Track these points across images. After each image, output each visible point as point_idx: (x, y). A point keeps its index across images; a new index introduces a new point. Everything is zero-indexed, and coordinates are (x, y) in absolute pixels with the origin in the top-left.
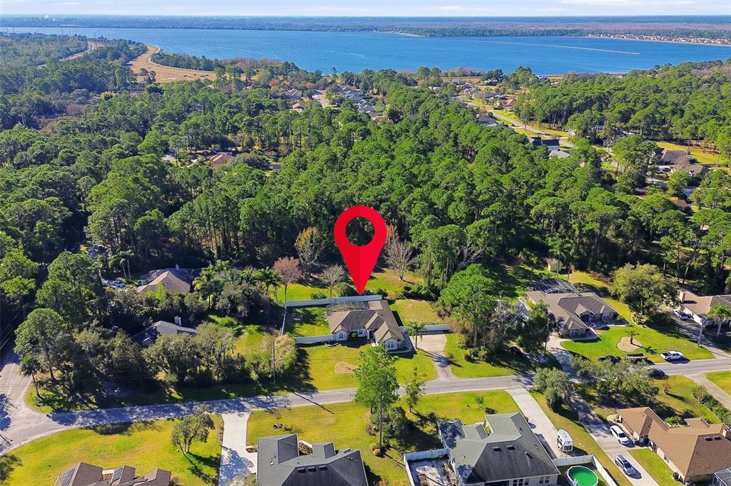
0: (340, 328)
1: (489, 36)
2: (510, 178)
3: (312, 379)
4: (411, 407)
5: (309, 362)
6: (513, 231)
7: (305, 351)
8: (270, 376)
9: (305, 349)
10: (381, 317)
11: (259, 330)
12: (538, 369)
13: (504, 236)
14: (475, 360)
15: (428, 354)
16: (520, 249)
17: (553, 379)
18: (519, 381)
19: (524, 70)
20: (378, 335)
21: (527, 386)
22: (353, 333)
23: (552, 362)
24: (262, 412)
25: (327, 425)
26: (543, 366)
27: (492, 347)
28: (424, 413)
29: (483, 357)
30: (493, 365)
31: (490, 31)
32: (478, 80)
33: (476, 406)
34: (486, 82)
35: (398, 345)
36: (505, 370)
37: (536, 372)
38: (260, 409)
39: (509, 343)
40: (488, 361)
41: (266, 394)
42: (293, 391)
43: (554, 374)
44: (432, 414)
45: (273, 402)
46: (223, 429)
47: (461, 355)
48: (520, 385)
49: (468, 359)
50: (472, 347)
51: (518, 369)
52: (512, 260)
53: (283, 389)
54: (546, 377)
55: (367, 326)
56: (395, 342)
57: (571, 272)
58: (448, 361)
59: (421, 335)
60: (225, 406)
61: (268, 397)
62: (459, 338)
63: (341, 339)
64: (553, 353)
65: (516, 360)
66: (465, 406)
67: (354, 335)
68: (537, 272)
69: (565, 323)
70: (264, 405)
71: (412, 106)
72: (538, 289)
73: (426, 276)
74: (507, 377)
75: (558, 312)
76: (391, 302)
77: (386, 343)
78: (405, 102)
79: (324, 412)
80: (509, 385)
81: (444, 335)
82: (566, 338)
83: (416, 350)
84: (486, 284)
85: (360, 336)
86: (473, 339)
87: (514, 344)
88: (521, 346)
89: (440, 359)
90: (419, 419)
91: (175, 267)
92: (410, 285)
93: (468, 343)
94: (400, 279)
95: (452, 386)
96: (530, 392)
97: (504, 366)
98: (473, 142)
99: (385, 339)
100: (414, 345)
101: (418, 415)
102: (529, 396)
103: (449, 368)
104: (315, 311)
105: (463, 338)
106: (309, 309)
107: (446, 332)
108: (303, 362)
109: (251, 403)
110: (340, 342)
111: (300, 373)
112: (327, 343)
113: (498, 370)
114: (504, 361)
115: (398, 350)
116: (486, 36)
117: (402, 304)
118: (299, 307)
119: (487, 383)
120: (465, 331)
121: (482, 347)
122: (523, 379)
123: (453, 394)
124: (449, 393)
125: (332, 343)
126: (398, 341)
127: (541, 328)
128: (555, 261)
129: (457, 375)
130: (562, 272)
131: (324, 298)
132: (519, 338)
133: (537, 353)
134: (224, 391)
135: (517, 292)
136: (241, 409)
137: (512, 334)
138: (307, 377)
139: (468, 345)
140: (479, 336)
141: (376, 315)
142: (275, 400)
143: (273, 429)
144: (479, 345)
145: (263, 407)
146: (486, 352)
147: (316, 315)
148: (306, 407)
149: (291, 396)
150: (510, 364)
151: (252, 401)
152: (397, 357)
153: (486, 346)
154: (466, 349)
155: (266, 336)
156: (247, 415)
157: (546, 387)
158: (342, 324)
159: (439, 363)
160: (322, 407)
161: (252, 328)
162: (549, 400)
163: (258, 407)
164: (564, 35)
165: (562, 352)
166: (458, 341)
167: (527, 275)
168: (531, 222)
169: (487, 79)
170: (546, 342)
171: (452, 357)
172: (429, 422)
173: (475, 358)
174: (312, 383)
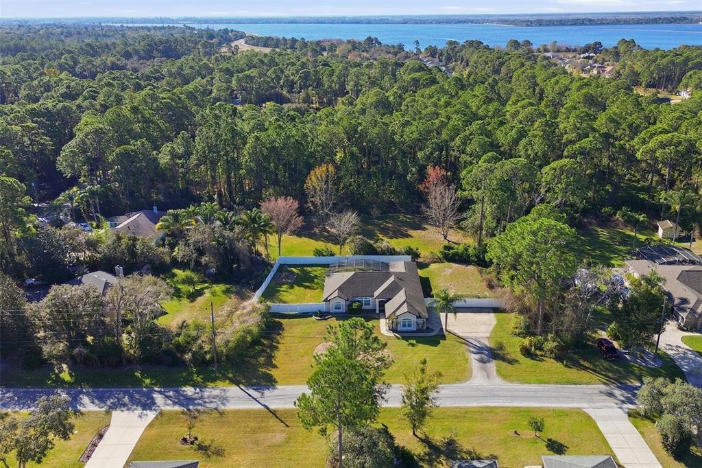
0: (336, 294)
1: (588, 25)
2: (607, 117)
3: (275, 366)
4: (414, 426)
5: (281, 341)
6: (608, 187)
7: (281, 324)
8: (208, 357)
9: (283, 321)
10: (399, 282)
11: (226, 292)
12: (647, 379)
13: (596, 192)
14: (536, 355)
15: (464, 341)
16: (617, 208)
17: (676, 399)
18: (611, 395)
19: (626, 42)
20: (390, 307)
21: (625, 406)
22: (355, 302)
23: (670, 369)
24: (176, 412)
25: (269, 447)
26: (655, 374)
27: (568, 336)
28: (438, 438)
29: (551, 351)
30: (566, 366)
31: (590, 20)
32: (573, 55)
33: (531, 433)
34: (582, 56)
35: (418, 324)
36: (585, 375)
37: (642, 383)
38: (177, 408)
39: (596, 332)
40: (559, 359)
41: (194, 386)
42: (237, 383)
43: (676, 391)
44: (451, 443)
45: (201, 398)
46: (101, 436)
47: (514, 346)
48: (611, 402)
49: (527, 352)
50: (534, 334)
51: (610, 374)
52: (605, 222)
53: (225, 378)
54: (662, 394)
55: (377, 293)
56: (413, 318)
57: (694, 240)
58: (494, 354)
59: (455, 313)
60: (126, 399)
61: (198, 390)
62: (515, 320)
63: (338, 311)
64: (670, 352)
65: (606, 359)
66: (510, 433)
67: (355, 305)
68: (642, 237)
69: (691, 306)
70: (186, 401)
71: (494, 67)
72: (643, 258)
73: (476, 232)
74: (589, 386)
75: (678, 290)
76: (423, 266)
77: (400, 320)
78: (487, 63)
79: (273, 422)
80: (592, 401)
81: (492, 314)
82: (691, 331)
83: (446, 333)
84: (561, 233)
85: (364, 307)
86: (536, 322)
87: (603, 335)
88: (616, 338)
89: (480, 350)
90: (427, 450)
91: (152, 209)
92: (453, 245)
93: (528, 327)
94: (443, 239)
95: (492, 394)
96: (630, 415)
97: (585, 368)
98: (561, 94)
99: (398, 313)
100: (444, 327)
101: (426, 441)
102: (627, 425)
103: (493, 365)
104: (317, 271)
105: (521, 319)
106: (309, 269)
107: (496, 310)
108: (272, 339)
109: (168, 397)
110: (334, 315)
111: (260, 356)
112: (316, 314)
113: (574, 373)
114: (585, 359)
115: (418, 331)
116: (586, 24)
117: (439, 268)
118: (295, 266)
119: (553, 394)
120: (524, 310)
121: (550, 336)
122: (617, 392)
123: (491, 410)
124: (487, 407)
125: (323, 315)
126: (418, 317)
127: (651, 311)
128: (669, 224)
129: (504, 377)
130: (680, 240)
131: (332, 255)
132: (613, 325)
133: (643, 352)
134: (138, 374)
135: (613, 262)
136: (148, 405)
137: (600, 320)
138: (270, 363)
139: (528, 331)
140: (547, 318)
141: (392, 279)
142: (206, 394)
143: (179, 444)
144: (545, 332)
145: (181, 405)
146: (555, 344)
147: (316, 277)
148: (248, 412)
149: (233, 390)
150: (594, 365)
151: (171, 393)
152: (414, 342)
153: (557, 333)
154: (524, 338)
155: (233, 300)
156: (151, 415)
157: (662, 412)
158: (340, 289)
159: (477, 356)
160: (274, 413)
161: (219, 288)
162: (665, 437)
163: (175, 403)
164: (671, 22)
165: (684, 353)
166: (513, 325)
167: (626, 240)
168: (634, 179)
169: (584, 53)
170: (659, 333)
171: (501, 347)
172: (442, 458)
173: (538, 352)
174: (274, 372)
